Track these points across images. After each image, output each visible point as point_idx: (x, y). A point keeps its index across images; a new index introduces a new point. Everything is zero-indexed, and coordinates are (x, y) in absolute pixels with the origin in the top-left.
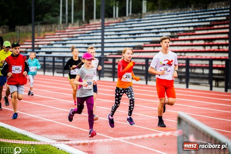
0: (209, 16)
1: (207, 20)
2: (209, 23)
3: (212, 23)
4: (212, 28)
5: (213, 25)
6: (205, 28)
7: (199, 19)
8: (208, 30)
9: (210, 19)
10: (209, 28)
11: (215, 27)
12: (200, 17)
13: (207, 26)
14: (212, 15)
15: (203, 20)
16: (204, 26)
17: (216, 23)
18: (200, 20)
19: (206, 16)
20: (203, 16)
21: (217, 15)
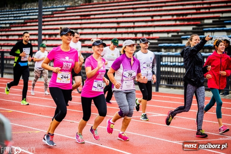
0: (23, 15)
1: (21, 18)
2: (23, 21)
3: (26, 21)
4: (25, 25)
5: (26, 23)
6: (20, 25)
7: (14, 17)
8: (22, 27)
9: (24, 18)
10: (22, 25)
11: (28, 24)
12: (15, 15)
13: (22, 23)
14: (26, 14)
15: (18, 18)
16: (19, 23)
17: (29, 21)
18: (16, 18)
19: (20, 15)
20: (18, 15)
21: (30, 14)
